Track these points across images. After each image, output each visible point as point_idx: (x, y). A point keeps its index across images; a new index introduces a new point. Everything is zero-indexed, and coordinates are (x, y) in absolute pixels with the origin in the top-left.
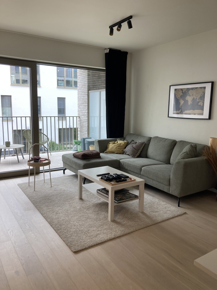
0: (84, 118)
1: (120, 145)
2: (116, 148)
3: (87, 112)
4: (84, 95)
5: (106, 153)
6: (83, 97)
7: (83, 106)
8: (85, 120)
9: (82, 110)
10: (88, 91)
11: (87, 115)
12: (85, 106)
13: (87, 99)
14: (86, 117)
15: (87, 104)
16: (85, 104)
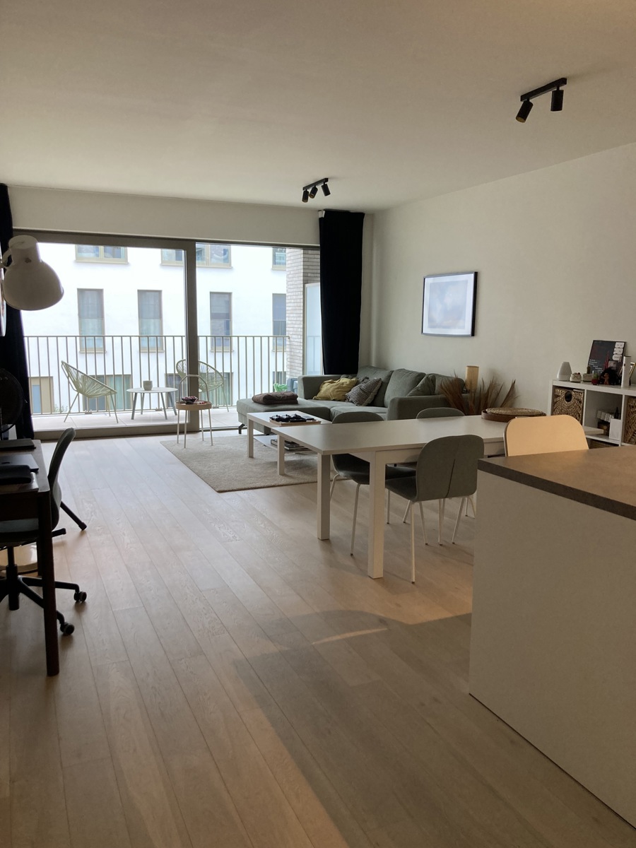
0: (297, 340)
1: (340, 387)
2: (333, 391)
3: (302, 326)
4: (297, 294)
5: (315, 399)
6: (294, 297)
7: (295, 315)
8: (299, 344)
9: (294, 322)
10: (304, 284)
11: (302, 334)
12: (298, 315)
13: (302, 300)
14: (299, 337)
15: (302, 311)
16: (298, 312)
